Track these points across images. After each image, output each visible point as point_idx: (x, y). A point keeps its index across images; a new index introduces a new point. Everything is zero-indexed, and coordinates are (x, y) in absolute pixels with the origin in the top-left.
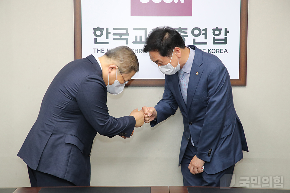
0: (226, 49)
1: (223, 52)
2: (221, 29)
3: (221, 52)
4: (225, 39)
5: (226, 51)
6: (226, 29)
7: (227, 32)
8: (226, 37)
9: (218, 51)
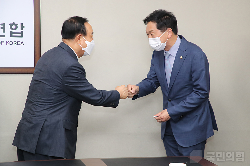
0: (22, 42)
1: (20, 44)
2: (17, 24)
3: (18, 44)
4: (22, 33)
5: (22, 43)
6: (22, 24)
7: (22, 27)
8: (22, 31)
9: (15, 43)
